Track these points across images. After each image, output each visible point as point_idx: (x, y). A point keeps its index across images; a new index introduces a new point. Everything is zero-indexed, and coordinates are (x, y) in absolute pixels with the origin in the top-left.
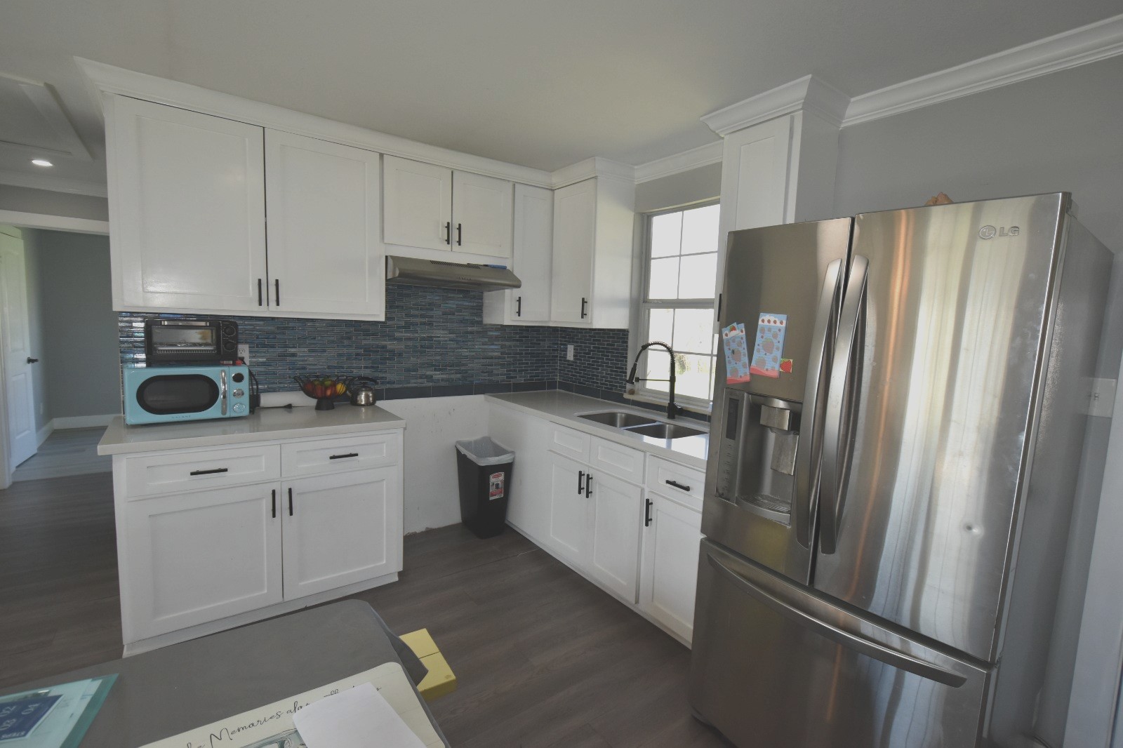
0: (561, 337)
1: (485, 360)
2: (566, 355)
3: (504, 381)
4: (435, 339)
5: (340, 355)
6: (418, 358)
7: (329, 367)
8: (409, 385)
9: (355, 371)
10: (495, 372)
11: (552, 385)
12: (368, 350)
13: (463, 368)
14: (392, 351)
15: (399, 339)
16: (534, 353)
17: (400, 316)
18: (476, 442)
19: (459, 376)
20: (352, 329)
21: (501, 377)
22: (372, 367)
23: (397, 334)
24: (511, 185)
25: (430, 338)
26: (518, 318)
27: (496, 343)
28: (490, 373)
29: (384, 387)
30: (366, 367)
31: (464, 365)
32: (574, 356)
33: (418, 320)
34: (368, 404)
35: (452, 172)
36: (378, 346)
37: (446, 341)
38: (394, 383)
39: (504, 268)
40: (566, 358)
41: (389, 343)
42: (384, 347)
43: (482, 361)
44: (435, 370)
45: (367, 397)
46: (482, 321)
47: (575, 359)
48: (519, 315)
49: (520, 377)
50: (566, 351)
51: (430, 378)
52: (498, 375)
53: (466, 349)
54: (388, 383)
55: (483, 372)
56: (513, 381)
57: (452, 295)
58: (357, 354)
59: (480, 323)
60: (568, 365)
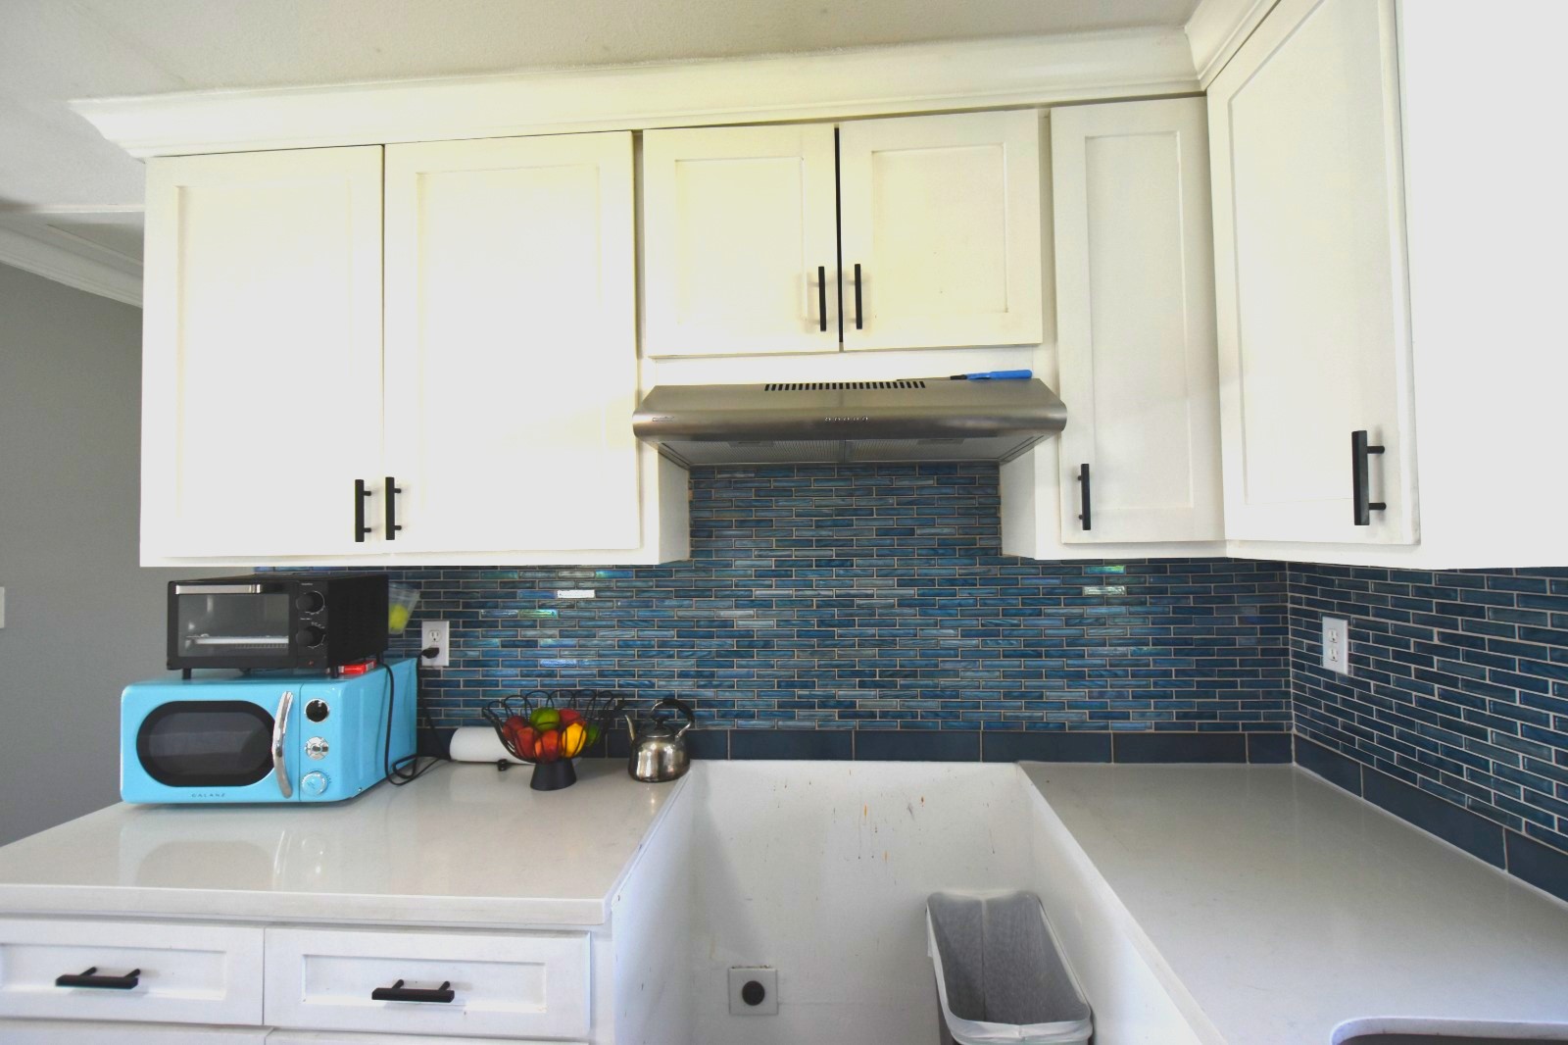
0: (1294, 589)
1: (1015, 662)
2: (1319, 650)
3: (1081, 724)
4: (858, 601)
5: (626, 644)
6: (813, 654)
7: (602, 674)
8: (790, 723)
9: (659, 682)
10: (1051, 695)
11: (1271, 748)
12: (690, 631)
13: (943, 681)
14: (748, 634)
15: (764, 604)
16: (1186, 642)
17: (763, 545)
18: (994, 906)
19: (933, 704)
20: (652, 583)
21: (1069, 716)
22: (699, 675)
23: (758, 592)
24: (1033, 116)
25: (845, 602)
26: (1085, 536)
27: (1050, 610)
28: (1035, 699)
29: (727, 726)
30: (683, 675)
31: (945, 673)
32: (1352, 659)
33: (813, 553)
34: (662, 776)
35: (837, 131)
36: (711, 622)
37: (892, 606)
38: (752, 716)
39: (1024, 377)
40: (1319, 661)
41: (739, 613)
42: (726, 624)
43: (1007, 662)
44: (862, 685)
45: (660, 756)
46: (998, 549)
47: (1357, 671)
48: (1087, 526)
49: (1143, 715)
50: (1319, 638)
51: (848, 709)
52: (1060, 706)
53: (952, 628)
54: (740, 715)
55: (1007, 695)
56: (1116, 726)
57: (906, 483)
58: (663, 644)
59: (993, 555)
60: (1328, 686)
